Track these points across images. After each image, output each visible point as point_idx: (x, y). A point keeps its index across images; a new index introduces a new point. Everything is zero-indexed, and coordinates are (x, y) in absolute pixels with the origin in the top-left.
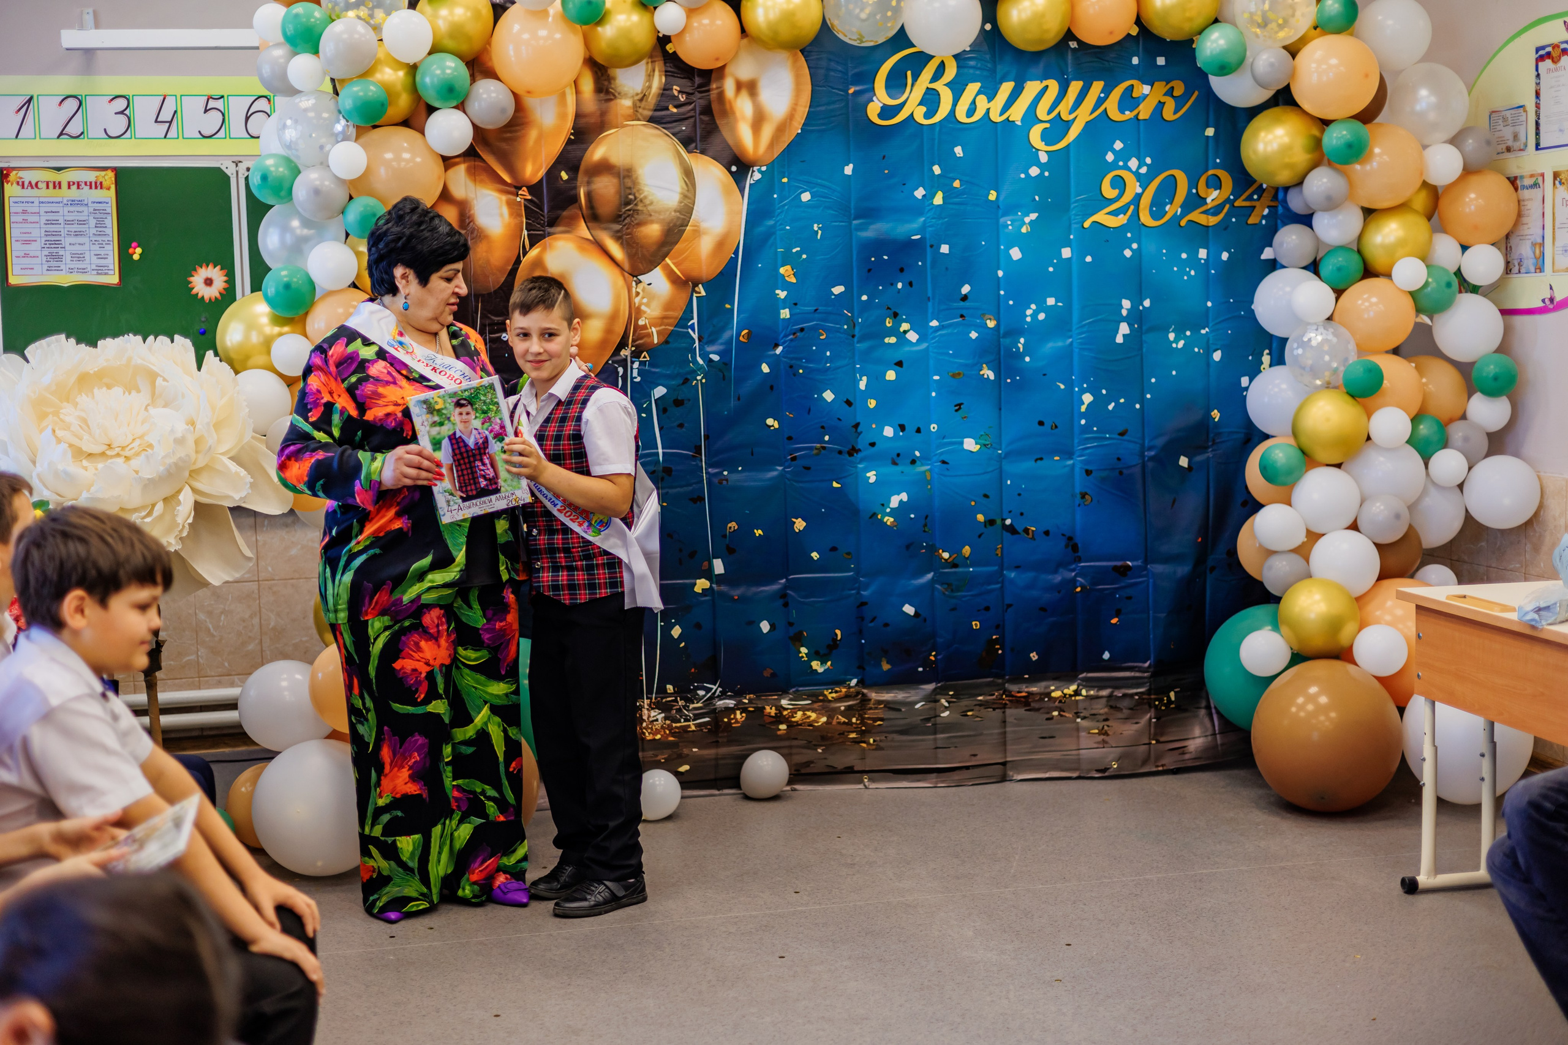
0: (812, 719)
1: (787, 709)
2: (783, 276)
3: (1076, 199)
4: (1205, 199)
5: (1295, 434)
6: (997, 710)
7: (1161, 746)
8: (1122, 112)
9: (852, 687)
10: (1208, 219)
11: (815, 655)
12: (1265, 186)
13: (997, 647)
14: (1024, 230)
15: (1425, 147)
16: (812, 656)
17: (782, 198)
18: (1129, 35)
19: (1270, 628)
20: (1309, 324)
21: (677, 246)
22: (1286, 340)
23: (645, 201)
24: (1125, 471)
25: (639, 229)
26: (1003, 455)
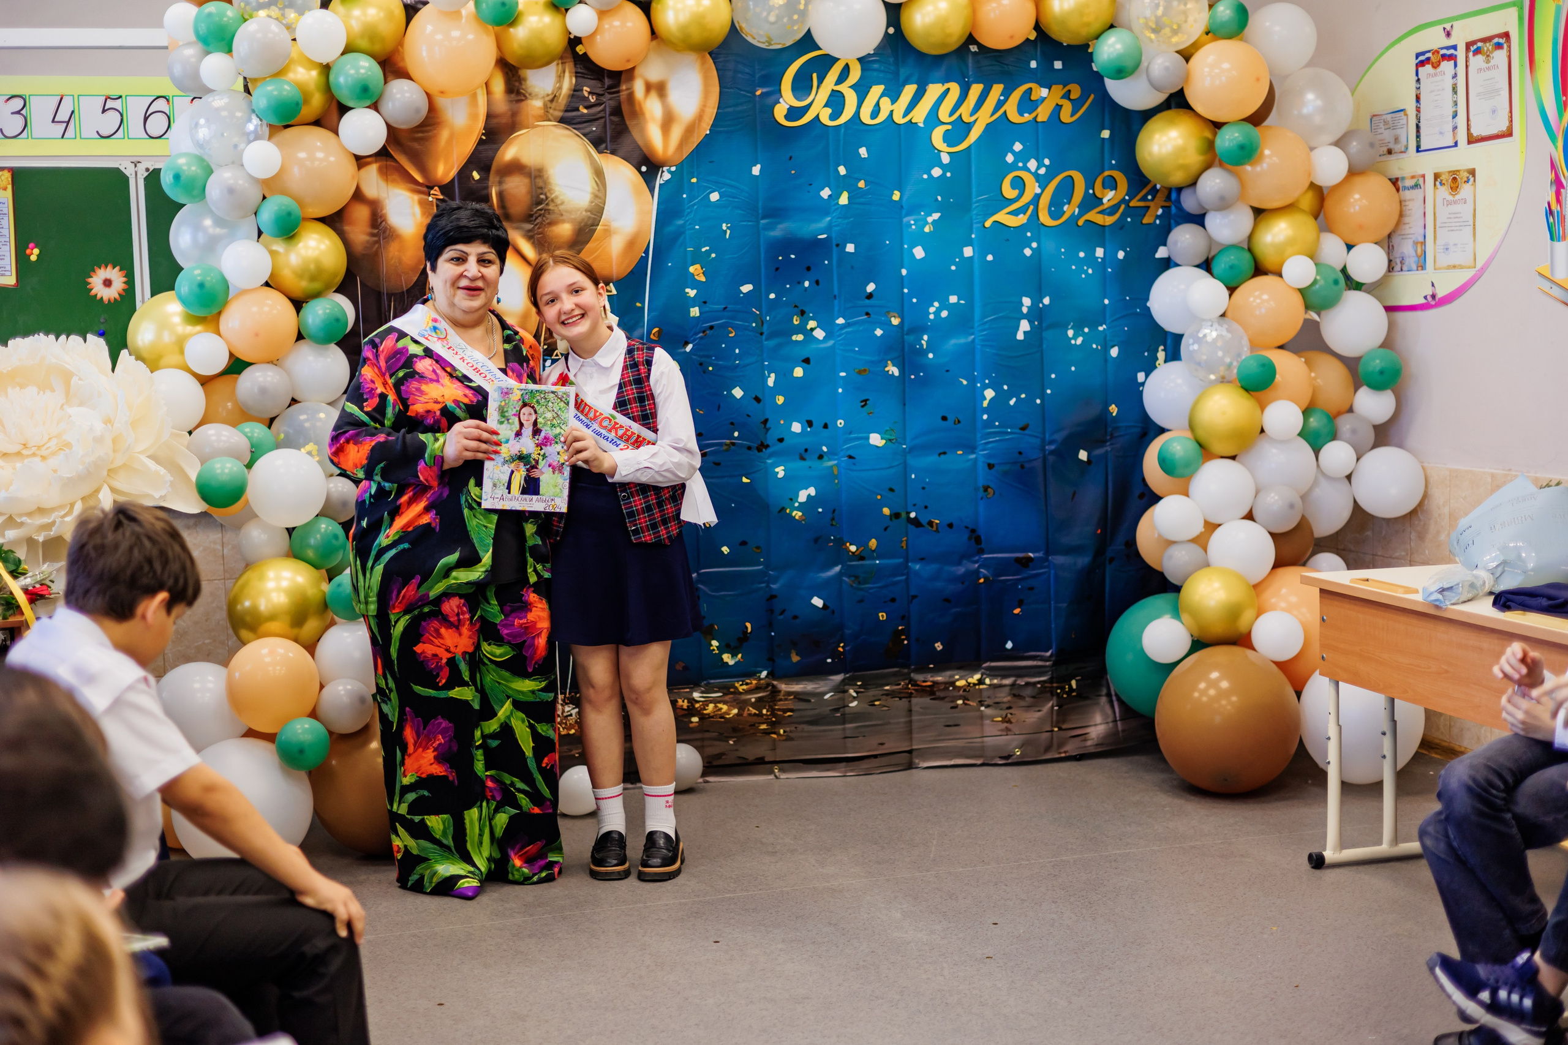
0: (723, 711)
1: (698, 702)
2: (693, 274)
3: (978, 198)
4: (1101, 199)
5: (1192, 427)
6: (903, 700)
7: (1063, 734)
8: (1021, 115)
9: (762, 679)
10: (1104, 219)
11: (725, 648)
12: (1158, 186)
13: (903, 637)
14: (927, 229)
15: (1312, 149)
16: (722, 649)
17: (691, 198)
18: (1028, 39)
19: (1169, 616)
20: (1204, 320)
21: (589, 245)
22: (1181, 336)
23: (556, 201)
24: (1027, 465)
25: (550, 229)
26: (907, 450)
